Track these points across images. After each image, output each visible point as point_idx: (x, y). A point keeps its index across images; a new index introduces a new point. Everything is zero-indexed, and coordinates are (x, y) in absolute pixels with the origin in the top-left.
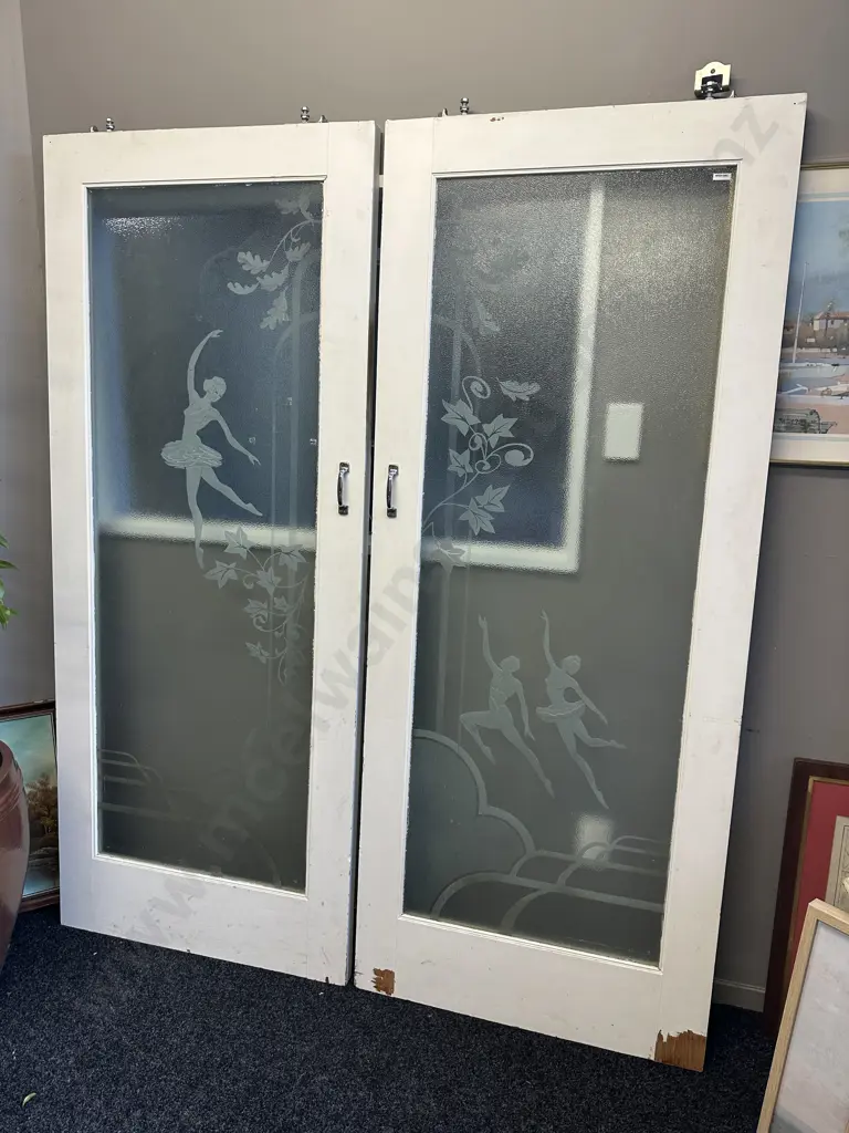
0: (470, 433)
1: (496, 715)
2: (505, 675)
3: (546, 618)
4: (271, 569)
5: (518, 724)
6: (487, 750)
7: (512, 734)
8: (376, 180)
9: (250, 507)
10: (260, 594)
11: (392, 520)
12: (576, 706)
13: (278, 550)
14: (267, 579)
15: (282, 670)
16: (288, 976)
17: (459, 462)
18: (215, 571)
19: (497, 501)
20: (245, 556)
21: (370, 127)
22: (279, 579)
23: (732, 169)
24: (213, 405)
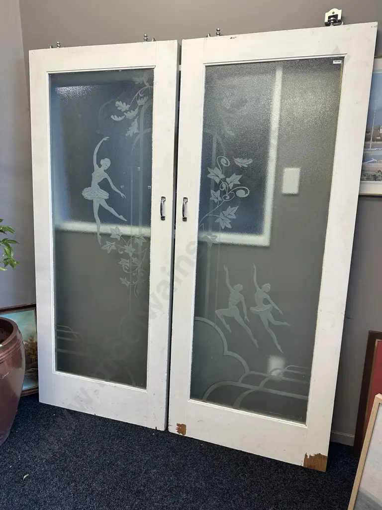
0: (220, 182)
1: (232, 310)
2: (236, 293)
3: (255, 267)
4: (131, 245)
5: (242, 314)
6: (228, 327)
7: (239, 320)
8: (178, 68)
9: (121, 217)
10: (126, 256)
11: (185, 222)
12: (269, 307)
13: (133, 237)
14: (129, 249)
15: (136, 289)
16: (139, 426)
17: (215, 196)
18: (105, 246)
19: (233, 213)
20: (119, 239)
21: (176, 41)
22: (134, 249)
23: (342, 58)
24: (105, 171)
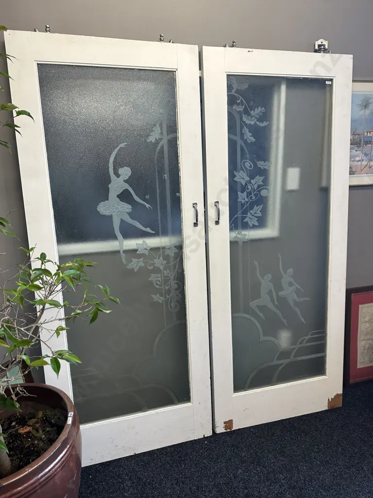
0: (246, 184)
1: (265, 300)
2: (266, 283)
3: (280, 256)
4: (161, 258)
6: (261, 315)
8: (202, 73)
9: (148, 230)
10: (157, 270)
11: (217, 226)
12: (293, 288)
13: (164, 248)
14: (159, 262)
15: (171, 302)
17: (242, 197)
18: (132, 263)
19: (258, 212)
20: (147, 254)
21: (196, 48)
22: (166, 262)
23: (331, 80)
24: (125, 181)
